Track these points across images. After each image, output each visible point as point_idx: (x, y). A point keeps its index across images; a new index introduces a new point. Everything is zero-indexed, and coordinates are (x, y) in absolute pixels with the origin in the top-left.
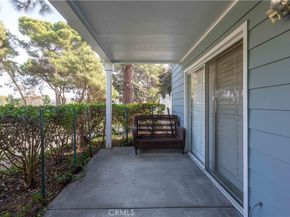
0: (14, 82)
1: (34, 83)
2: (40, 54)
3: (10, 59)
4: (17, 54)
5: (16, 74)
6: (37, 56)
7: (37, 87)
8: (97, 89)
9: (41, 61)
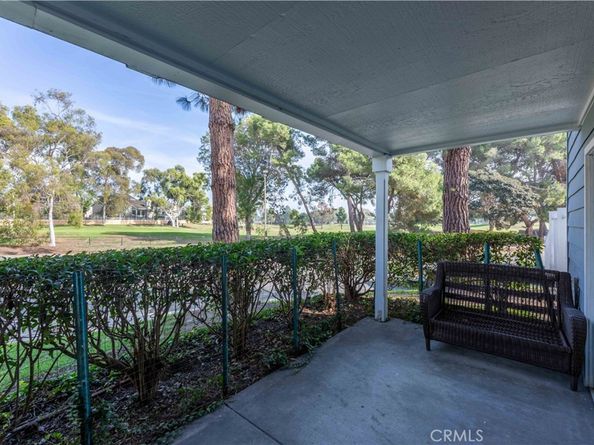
0: (299, 192)
1: (321, 191)
2: (328, 149)
3: (295, 163)
4: (302, 155)
5: (302, 180)
6: (324, 154)
7: (327, 197)
8: (412, 195)
9: (330, 159)
